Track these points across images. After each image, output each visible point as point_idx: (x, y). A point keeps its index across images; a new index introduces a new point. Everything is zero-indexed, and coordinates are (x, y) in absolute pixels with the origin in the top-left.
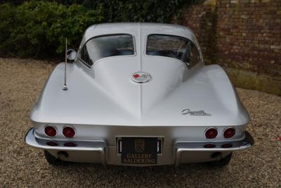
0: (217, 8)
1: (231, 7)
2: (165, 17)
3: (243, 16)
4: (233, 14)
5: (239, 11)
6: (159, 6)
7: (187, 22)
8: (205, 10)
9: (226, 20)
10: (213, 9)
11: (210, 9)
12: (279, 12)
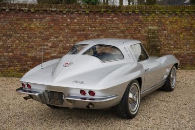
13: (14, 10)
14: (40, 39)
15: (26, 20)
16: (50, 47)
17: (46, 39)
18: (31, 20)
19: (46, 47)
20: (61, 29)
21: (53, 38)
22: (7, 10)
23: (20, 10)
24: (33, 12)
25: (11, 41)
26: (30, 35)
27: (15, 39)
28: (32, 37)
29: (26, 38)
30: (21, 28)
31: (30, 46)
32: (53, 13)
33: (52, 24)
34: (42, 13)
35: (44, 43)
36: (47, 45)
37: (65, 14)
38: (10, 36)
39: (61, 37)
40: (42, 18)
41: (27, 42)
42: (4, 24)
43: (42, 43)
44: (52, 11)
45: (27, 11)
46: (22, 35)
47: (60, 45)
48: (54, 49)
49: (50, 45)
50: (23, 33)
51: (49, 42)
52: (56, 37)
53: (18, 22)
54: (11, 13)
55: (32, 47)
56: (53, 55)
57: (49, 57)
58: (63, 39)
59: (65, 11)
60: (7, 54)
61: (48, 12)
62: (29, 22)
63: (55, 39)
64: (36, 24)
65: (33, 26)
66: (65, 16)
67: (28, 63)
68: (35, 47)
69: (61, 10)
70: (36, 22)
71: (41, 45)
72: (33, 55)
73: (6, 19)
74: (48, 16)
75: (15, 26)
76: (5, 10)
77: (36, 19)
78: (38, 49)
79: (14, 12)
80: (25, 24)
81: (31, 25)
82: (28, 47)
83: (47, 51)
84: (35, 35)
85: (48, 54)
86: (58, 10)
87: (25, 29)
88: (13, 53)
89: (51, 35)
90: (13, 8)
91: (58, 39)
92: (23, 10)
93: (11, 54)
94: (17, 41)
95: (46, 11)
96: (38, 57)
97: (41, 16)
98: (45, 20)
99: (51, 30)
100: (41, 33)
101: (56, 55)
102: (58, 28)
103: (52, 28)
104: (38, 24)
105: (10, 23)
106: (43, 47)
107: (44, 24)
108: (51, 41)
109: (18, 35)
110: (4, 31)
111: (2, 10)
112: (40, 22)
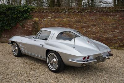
1: (44, 21)
2: (15, 24)
3: (49, 24)
4: (45, 23)
5: (47, 22)
6: (11, 20)
7: (25, 25)
8: (33, 21)
9: (42, 25)
10: (37, 21)
12: (61, 23)
13: (98, 11)
14: (112, 28)
15: (104, 16)
16: (118, 33)
17: (116, 28)
18: (107, 16)
19: (115, 33)
21: (120, 28)
22: (95, 11)
24: (109, 12)
25: (95, 28)
26: (106, 25)
27: (97, 27)
28: (107, 27)
29: (104, 27)
30: (101, 21)
31: (106, 31)
33: (121, 19)
34: (114, 12)
36: (116, 32)
38: (95, 25)
41: (104, 29)
42: (93, 19)
44: (121, 11)
45: (106, 11)
48: (120, 34)
49: (118, 31)
50: (102, 24)
51: (117, 30)
52: (122, 27)
53: (100, 18)
54: (97, 13)
55: (107, 32)
56: (119, 37)
57: (116, 38)
60: (92, 35)
61: (119, 11)
64: (110, 19)
65: (108, 20)
67: (103, 41)
68: (108, 32)
71: (112, 31)
72: (107, 37)
73: (94, 16)
74: (118, 14)
75: (98, 20)
77: (111, 16)
78: (110, 34)
80: (104, 19)
81: (107, 19)
82: (104, 32)
83: (115, 35)
84: (109, 25)
85: (116, 36)
87: (103, 22)
88: (96, 35)
89: (119, 25)
90: (98, 10)
92: (103, 11)
93: (94, 35)
94: (98, 29)
96: (109, 38)
97: (114, 14)
98: (116, 16)
99: (119, 23)
100: (113, 24)
101: (121, 37)
103: (120, 21)
104: (112, 19)
105: (96, 19)
106: (113, 32)
107: (115, 19)
108: (119, 29)
109: (100, 25)
110: (92, 23)
111: (92, 11)
112: (113, 18)
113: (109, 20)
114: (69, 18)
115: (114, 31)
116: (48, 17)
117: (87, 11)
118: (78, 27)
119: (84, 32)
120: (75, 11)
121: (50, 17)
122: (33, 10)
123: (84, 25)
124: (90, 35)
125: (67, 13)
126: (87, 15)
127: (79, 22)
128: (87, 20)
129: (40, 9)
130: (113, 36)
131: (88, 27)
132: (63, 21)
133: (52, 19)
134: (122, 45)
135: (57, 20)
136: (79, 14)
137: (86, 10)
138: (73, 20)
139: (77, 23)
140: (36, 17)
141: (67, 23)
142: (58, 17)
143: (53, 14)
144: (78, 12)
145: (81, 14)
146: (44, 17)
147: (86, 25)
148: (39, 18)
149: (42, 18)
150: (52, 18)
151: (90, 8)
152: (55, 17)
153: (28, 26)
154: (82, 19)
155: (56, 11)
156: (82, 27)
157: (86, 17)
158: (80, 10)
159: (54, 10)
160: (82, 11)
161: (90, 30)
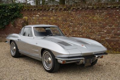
0: (28, 20)
1: (33, 19)
2: (7, 23)
3: (37, 23)
4: (34, 22)
5: (36, 21)
6: (4, 18)
7: (16, 24)
8: (23, 20)
10: (26, 20)
11: (25, 20)
12: (48, 22)
14: (99, 27)
15: (91, 14)
16: (105, 33)
17: (103, 27)
18: (94, 14)
19: (102, 33)
20: (114, 20)
21: (108, 27)
22: (80, 9)
23: (88, 8)
24: (95, 9)
25: (82, 27)
26: (93, 24)
27: (84, 27)
28: (94, 26)
29: (90, 26)
30: (88, 20)
32: (109, 9)
33: (108, 17)
34: (101, 9)
35: (101, 30)
37: (118, 9)
38: (82, 24)
39: (114, 26)
40: (101, 13)
41: (90, 28)
42: (79, 17)
43: (100, 30)
44: (108, 7)
45: (91, 8)
46: (88, 24)
47: (112, 32)
48: (108, 35)
49: (105, 31)
52: (110, 26)
53: (86, 16)
54: (83, 10)
55: (94, 32)
56: (107, 38)
57: (104, 40)
58: (115, 27)
59: (117, 6)
61: (105, 8)
62: (93, 16)
63: (109, 27)
64: (97, 17)
66: (118, 10)
69: (115, 6)
70: (97, 15)
71: (99, 31)
72: (94, 38)
73: (80, 14)
74: (105, 11)
75: (84, 18)
76: (79, 8)
77: (98, 13)
78: (97, 34)
79: (84, 10)
80: (90, 17)
82: (91, 32)
83: (103, 35)
84: (96, 24)
85: (104, 37)
86: (112, 6)
87: (90, 21)
89: (107, 24)
90: (83, 7)
91: (111, 27)
93: (81, 36)
94: (85, 28)
95: (104, 7)
97: (101, 11)
98: (103, 14)
99: (107, 21)
100: (100, 23)
101: (109, 38)
102: (112, 20)
103: (108, 20)
104: (98, 17)
105: (82, 17)
106: (100, 33)
107: (102, 17)
108: (106, 28)
109: (86, 24)
110: (78, 22)
111: (78, 8)
112: (99, 15)
113: (95, 18)
114: (56, 16)
115: (101, 31)
116: (37, 16)
117: (73, 9)
118: (65, 26)
119: (70, 31)
120: (61, 9)
121: (38, 16)
122: (23, 8)
123: (70, 24)
124: (76, 35)
125: (54, 10)
126: (73, 13)
127: (66, 20)
128: (73, 18)
129: (29, 7)
130: (100, 37)
131: (74, 26)
132: (51, 19)
133: (40, 18)
134: (111, 47)
135: (44, 18)
136: (66, 12)
137: (72, 7)
138: (60, 19)
139: (64, 22)
140: (26, 16)
141: (54, 22)
142: (46, 16)
143: (41, 12)
144: (63, 9)
145: (68, 12)
146: (33, 16)
147: (72, 24)
148: (28, 17)
149: (31, 17)
150: (40, 16)
151: (75, 5)
152: (43, 16)
153: (19, 25)
154: (68, 17)
155: (44, 9)
156: (68, 27)
157: (72, 15)
158: (66, 7)
159: (41, 8)
160: (68, 9)
161: (76, 29)
